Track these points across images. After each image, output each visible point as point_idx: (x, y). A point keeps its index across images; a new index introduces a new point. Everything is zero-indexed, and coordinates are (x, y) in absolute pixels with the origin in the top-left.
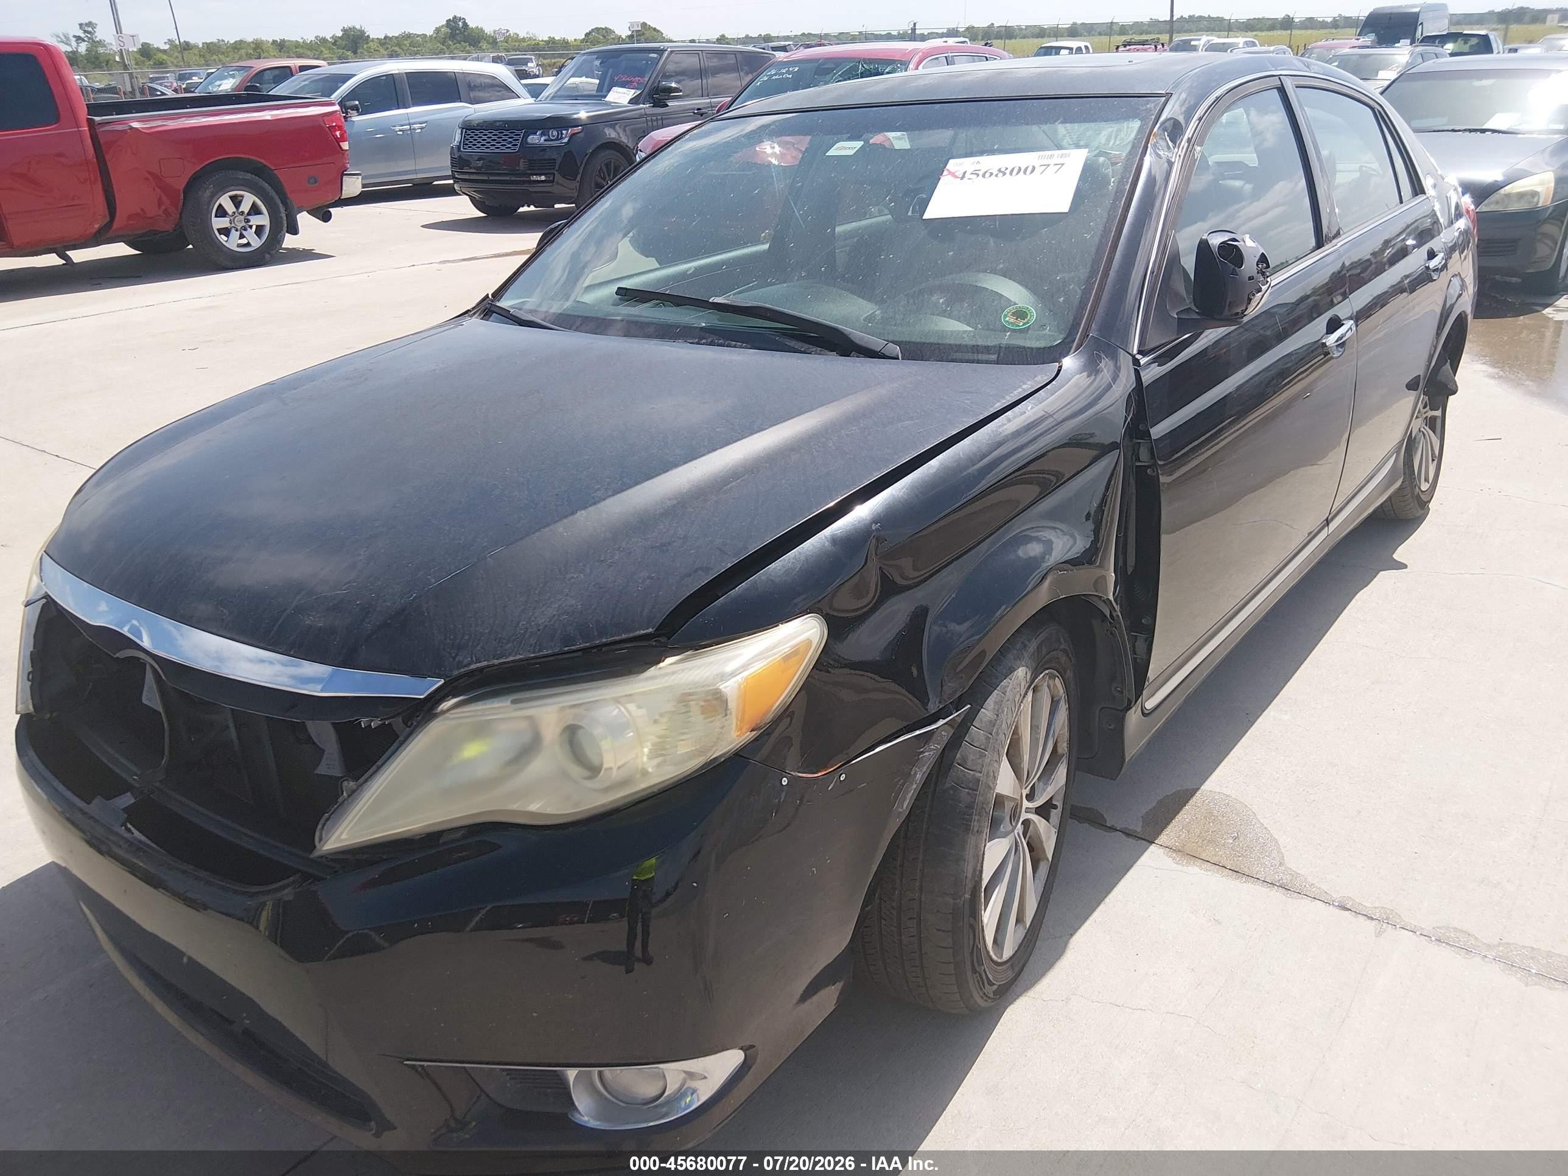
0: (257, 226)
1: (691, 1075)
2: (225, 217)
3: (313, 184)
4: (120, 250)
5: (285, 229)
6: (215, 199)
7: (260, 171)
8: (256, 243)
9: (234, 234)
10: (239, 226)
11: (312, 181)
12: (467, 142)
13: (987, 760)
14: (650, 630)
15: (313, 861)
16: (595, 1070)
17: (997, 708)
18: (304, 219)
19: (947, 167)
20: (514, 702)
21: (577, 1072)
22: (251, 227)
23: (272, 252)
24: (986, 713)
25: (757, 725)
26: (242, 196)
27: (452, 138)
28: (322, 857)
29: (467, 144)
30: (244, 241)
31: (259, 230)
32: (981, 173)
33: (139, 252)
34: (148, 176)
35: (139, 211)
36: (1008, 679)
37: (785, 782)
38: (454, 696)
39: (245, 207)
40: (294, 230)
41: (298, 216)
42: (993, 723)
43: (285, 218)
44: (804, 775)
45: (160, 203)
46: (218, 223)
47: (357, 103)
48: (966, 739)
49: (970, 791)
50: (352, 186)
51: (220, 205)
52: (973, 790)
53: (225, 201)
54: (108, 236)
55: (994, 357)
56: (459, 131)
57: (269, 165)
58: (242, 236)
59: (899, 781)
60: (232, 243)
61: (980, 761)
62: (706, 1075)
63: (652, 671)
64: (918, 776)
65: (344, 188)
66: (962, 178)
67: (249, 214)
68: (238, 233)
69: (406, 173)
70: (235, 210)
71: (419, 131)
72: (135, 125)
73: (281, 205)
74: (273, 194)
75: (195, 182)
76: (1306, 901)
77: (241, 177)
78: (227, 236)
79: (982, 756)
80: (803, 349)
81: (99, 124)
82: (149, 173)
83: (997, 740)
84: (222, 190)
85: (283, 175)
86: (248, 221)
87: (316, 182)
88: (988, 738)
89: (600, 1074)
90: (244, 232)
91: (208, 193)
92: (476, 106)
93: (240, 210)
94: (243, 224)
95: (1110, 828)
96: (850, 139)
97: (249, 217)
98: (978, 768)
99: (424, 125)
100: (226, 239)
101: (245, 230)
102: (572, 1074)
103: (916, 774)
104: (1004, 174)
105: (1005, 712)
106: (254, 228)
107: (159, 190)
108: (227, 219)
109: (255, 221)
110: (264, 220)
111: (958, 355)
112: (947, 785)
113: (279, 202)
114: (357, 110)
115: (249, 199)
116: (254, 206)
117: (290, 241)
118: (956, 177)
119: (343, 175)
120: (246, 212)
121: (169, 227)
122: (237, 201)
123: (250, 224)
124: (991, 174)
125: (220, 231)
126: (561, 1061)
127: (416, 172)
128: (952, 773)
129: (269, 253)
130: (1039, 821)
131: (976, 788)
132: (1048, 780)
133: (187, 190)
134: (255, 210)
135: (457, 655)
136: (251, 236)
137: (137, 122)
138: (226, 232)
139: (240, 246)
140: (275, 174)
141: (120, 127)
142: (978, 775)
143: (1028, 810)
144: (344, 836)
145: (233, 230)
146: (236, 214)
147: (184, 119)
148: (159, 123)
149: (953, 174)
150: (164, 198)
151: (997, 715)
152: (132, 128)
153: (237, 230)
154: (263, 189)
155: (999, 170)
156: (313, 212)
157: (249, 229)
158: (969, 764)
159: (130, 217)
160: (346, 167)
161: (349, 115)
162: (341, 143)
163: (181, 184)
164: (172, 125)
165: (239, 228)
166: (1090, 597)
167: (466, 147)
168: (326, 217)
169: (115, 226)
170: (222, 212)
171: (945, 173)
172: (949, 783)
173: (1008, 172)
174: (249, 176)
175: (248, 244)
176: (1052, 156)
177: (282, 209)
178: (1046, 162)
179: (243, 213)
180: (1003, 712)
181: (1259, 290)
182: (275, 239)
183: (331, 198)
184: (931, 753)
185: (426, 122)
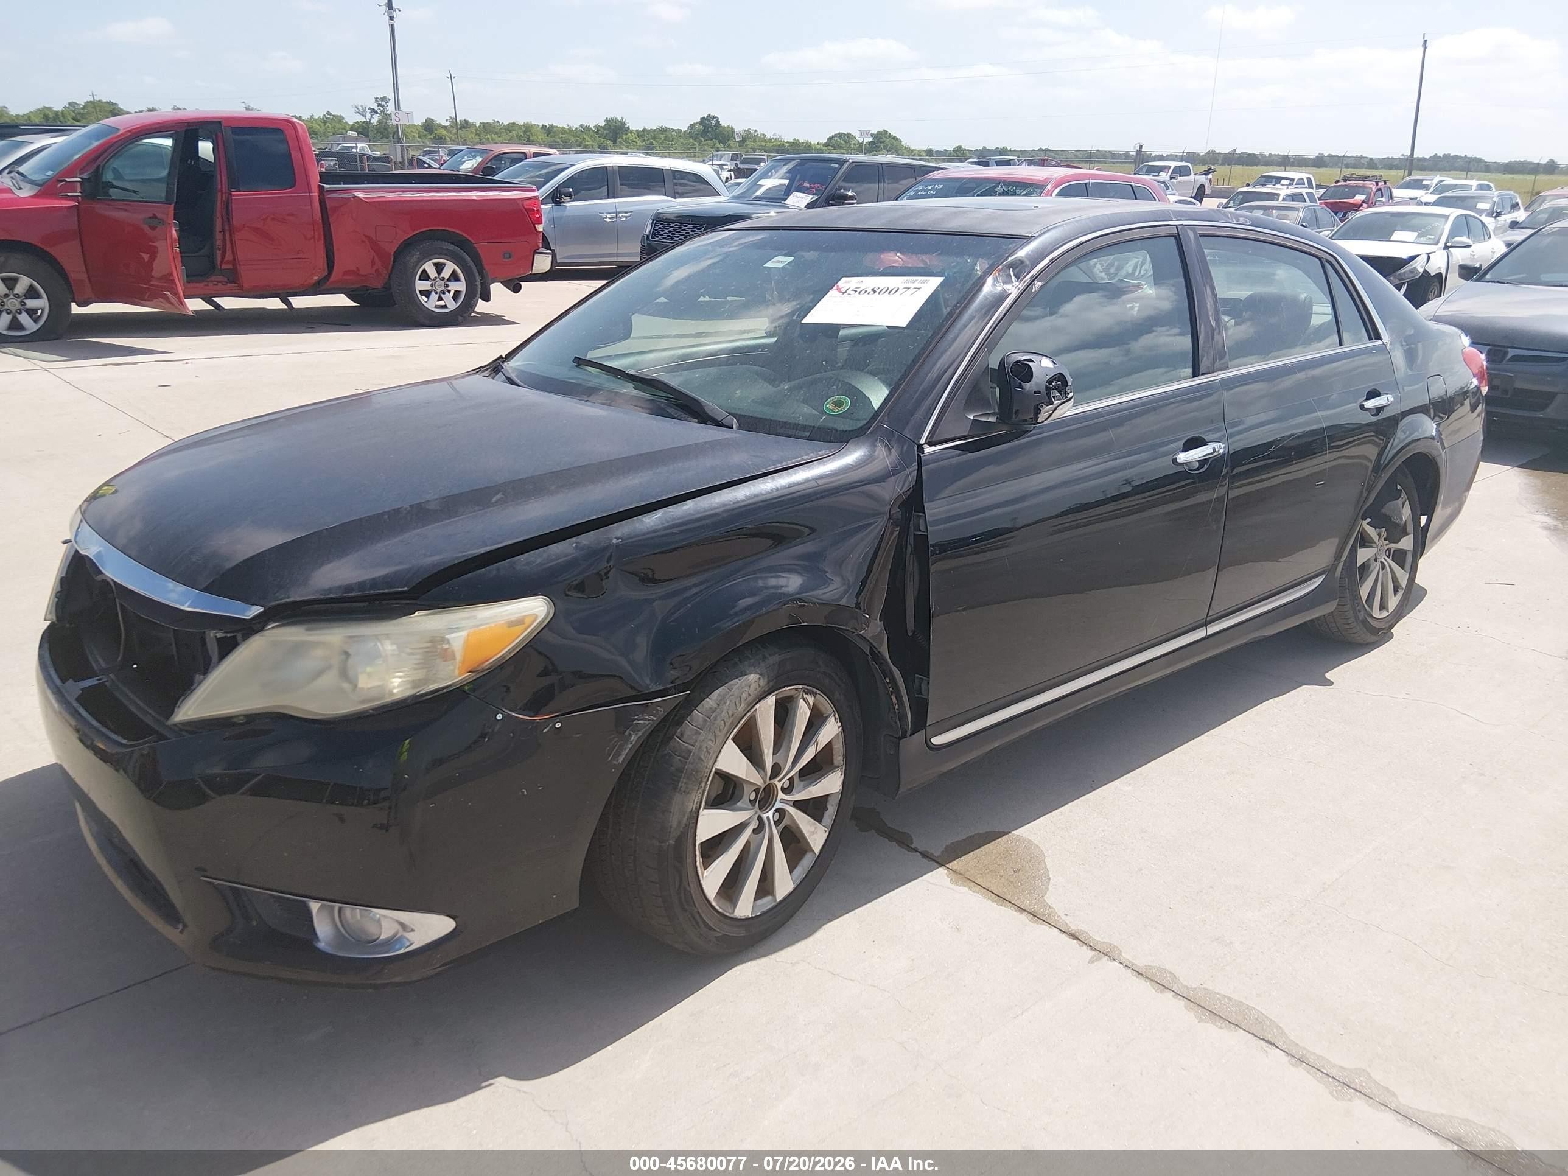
0: (456, 291)
1: (403, 926)
2: (427, 280)
3: (507, 258)
4: (341, 300)
5: (478, 295)
6: (421, 263)
7: (462, 244)
8: (452, 306)
9: (434, 296)
10: (439, 289)
11: (508, 256)
12: (655, 232)
13: (701, 738)
14: (406, 589)
15: (169, 728)
16: (337, 906)
17: (719, 699)
18: (497, 289)
19: (839, 284)
20: (307, 630)
21: (320, 904)
22: (449, 291)
23: (465, 315)
24: (710, 702)
25: (474, 668)
26: (445, 264)
27: (644, 227)
28: (175, 725)
29: (655, 234)
30: (442, 303)
31: (456, 296)
32: (859, 290)
33: (356, 304)
34: (365, 239)
35: (355, 269)
36: (737, 680)
37: (499, 717)
38: (274, 622)
39: (446, 273)
40: (486, 297)
41: (491, 286)
42: (713, 710)
43: (480, 287)
44: (521, 716)
45: (373, 263)
46: (424, 285)
47: (571, 190)
48: (688, 719)
49: (682, 759)
50: (542, 263)
51: (424, 270)
52: (684, 758)
53: (429, 267)
54: (323, 288)
55: (807, 434)
56: (651, 221)
57: (470, 239)
58: (440, 299)
59: (614, 738)
60: (431, 303)
61: (694, 737)
62: (413, 927)
63: (405, 619)
64: (633, 738)
65: (535, 264)
66: (844, 293)
67: (449, 280)
68: (438, 295)
69: (609, 255)
70: (436, 275)
71: (624, 219)
72: (358, 194)
73: (477, 275)
74: (471, 264)
75: (407, 246)
76: (1046, 927)
77: (445, 247)
78: (428, 297)
79: (698, 733)
80: (676, 416)
81: (328, 191)
82: (366, 236)
83: (714, 724)
84: (426, 257)
85: (482, 249)
86: (447, 286)
87: (510, 257)
88: (705, 721)
89: (340, 909)
90: (442, 295)
91: (415, 259)
92: (679, 200)
93: (442, 276)
94: (443, 288)
95: (914, 849)
96: (785, 255)
97: (449, 283)
98: (692, 742)
99: (629, 214)
100: (426, 299)
101: (444, 293)
102: (315, 906)
103: (630, 735)
104: (875, 292)
105: (727, 704)
106: (452, 292)
107: (373, 252)
108: (429, 283)
109: (454, 286)
110: (461, 286)
111: (782, 431)
112: (666, 752)
113: (475, 271)
114: (571, 197)
115: (450, 267)
116: (454, 273)
117: (481, 307)
118: (840, 292)
119: (535, 253)
120: (446, 278)
121: (379, 285)
122: (439, 268)
123: (449, 288)
124: (866, 291)
125: (422, 293)
126: (307, 894)
127: (617, 255)
128: (672, 744)
129: (461, 316)
130: (796, 813)
131: (686, 756)
132: (813, 782)
133: (398, 254)
134: (454, 277)
135: (277, 592)
136: (448, 298)
137: (361, 193)
138: (427, 293)
139: (436, 307)
140: (475, 247)
141: (345, 195)
142: (691, 747)
143: (782, 801)
144: (189, 713)
145: (433, 293)
146: (438, 279)
147: (400, 193)
148: (379, 194)
149: (839, 290)
150: (376, 258)
151: (718, 705)
152: (355, 197)
153: (436, 293)
154: (464, 260)
155: (873, 290)
156: (506, 284)
157: (447, 293)
158: (685, 738)
159: (346, 273)
160: (538, 246)
161: (563, 201)
162: (536, 225)
163: (392, 249)
164: (390, 196)
165: (438, 291)
166: (846, 632)
167: (654, 236)
168: (516, 289)
169: (332, 279)
170: (425, 276)
171: (835, 288)
172: (667, 751)
173: (878, 291)
174: (452, 247)
175: (445, 307)
176: (914, 282)
177: (478, 278)
178: (907, 285)
179: (443, 279)
180: (725, 703)
181: (1051, 403)
182: (468, 305)
183: (522, 272)
184: (647, 722)
185: (631, 212)
